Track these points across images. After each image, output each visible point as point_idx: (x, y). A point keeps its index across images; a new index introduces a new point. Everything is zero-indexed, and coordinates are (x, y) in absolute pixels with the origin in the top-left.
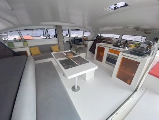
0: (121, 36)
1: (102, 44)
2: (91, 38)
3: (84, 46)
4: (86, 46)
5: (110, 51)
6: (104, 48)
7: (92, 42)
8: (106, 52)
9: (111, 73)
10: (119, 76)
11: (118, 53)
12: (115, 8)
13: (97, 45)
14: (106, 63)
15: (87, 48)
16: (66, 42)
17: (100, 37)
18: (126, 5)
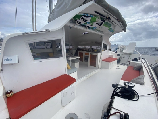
0: (91, 47)
1: (81, 51)
2: (74, 49)
3: (71, 53)
4: (72, 53)
5: (86, 54)
6: (83, 53)
7: (75, 51)
8: (84, 55)
9: (87, 65)
10: (91, 65)
11: (88, 54)
12: (85, 34)
13: (79, 52)
14: (85, 61)
15: (72, 54)
16: (58, 51)
17: (80, 48)
18: (88, 33)
